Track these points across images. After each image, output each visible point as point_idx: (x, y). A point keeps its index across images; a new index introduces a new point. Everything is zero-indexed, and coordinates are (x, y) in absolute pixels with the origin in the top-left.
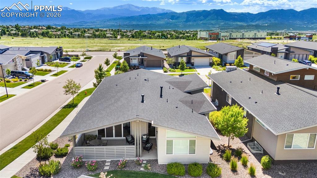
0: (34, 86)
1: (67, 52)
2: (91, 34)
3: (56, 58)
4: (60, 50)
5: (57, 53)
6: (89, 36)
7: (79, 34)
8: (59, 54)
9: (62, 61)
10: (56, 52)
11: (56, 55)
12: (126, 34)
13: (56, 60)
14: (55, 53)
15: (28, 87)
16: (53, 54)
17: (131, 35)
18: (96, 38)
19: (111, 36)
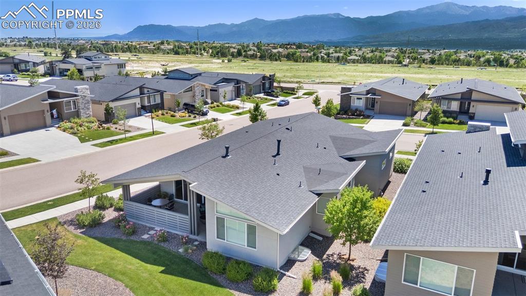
0: (197, 125)
1: (279, 82)
2: (360, 56)
3: (262, 91)
4: (270, 79)
5: (264, 84)
6: (354, 59)
7: (339, 57)
8: (267, 85)
9: (267, 95)
10: (261, 82)
11: (262, 87)
12: (421, 57)
13: (260, 93)
14: (259, 83)
15: (189, 125)
16: (257, 84)
17: (429, 59)
18: (365, 63)
19: (392, 59)
